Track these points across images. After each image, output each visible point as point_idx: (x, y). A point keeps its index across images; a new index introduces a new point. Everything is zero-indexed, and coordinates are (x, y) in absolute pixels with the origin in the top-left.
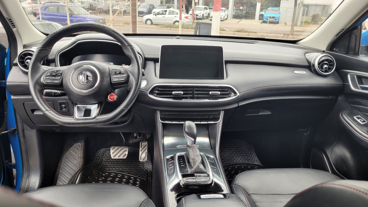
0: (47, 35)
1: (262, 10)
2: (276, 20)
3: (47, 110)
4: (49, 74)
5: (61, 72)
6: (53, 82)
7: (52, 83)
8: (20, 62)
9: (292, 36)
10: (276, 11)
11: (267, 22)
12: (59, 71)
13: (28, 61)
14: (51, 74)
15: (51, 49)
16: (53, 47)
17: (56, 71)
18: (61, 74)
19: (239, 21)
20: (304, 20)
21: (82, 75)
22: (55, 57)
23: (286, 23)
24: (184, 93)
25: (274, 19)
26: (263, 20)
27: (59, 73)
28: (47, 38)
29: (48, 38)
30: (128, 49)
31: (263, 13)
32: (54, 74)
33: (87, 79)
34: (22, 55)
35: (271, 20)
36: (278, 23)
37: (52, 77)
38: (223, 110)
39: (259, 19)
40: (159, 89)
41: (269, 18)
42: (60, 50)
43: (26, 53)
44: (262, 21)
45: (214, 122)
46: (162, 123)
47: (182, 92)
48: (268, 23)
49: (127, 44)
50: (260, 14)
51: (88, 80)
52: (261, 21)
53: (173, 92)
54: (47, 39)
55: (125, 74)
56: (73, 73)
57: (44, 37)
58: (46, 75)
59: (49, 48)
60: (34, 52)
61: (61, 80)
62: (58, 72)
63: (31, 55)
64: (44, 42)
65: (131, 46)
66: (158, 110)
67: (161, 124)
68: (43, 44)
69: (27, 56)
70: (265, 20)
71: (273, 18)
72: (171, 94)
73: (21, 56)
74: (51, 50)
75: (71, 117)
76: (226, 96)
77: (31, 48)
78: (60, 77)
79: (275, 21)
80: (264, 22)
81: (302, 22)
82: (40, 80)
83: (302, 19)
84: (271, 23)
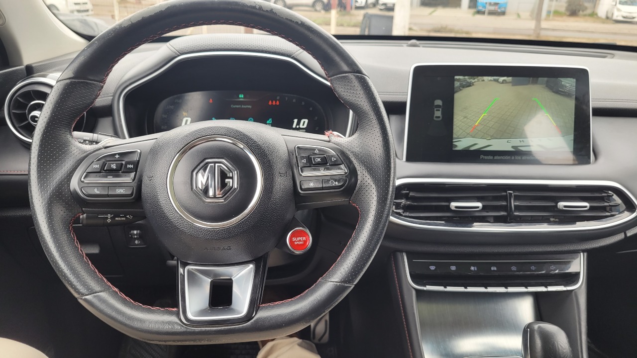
0: (88, 38)
2: (500, 8)
3: (92, 292)
4: (96, 166)
5: (135, 158)
6: (110, 193)
7: (108, 196)
8: (13, 117)
11: (483, 13)
12: (131, 155)
13: (36, 113)
14: (104, 165)
15: (103, 81)
16: (107, 75)
17: (119, 154)
18: (136, 164)
19: (433, 12)
20: (553, 9)
21: (205, 171)
22: (113, 100)
23: (519, 15)
24: (484, 206)
25: (497, 7)
27: (130, 163)
28: (88, 47)
29: (95, 47)
30: (349, 81)
32: (114, 166)
33: (223, 185)
34: (18, 96)
35: (492, 8)
36: (503, 13)
37: (106, 177)
38: (583, 251)
39: (470, 7)
40: (411, 194)
41: (487, 6)
42: (126, 82)
43: (28, 92)
44: (476, 10)
45: (565, 285)
46: (417, 290)
47: (479, 204)
48: (486, 13)
49: (345, 68)
51: (227, 188)
52: (473, 11)
53: (454, 205)
54: (90, 50)
55: (342, 166)
56: (178, 161)
57: (82, 43)
58: (88, 170)
59: (96, 79)
60: (51, 87)
61: (135, 184)
62: (127, 159)
63: (44, 96)
64: (82, 59)
65: (360, 72)
66: (401, 251)
67: (414, 292)
68: (76, 65)
69: (34, 100)
70: (480, 8)
71: (495, 6)
72: (448, 208)
73: (16, 99)
74: (102, 87)
75: (171, 313)
76: (604, 214)
77: (44, 76)
78: (133, 175)
79: (499, 10)
80: (479, 12)
81: (549, 12)
82: (69, 185)
83: (550, 6)
84: (491, 13)
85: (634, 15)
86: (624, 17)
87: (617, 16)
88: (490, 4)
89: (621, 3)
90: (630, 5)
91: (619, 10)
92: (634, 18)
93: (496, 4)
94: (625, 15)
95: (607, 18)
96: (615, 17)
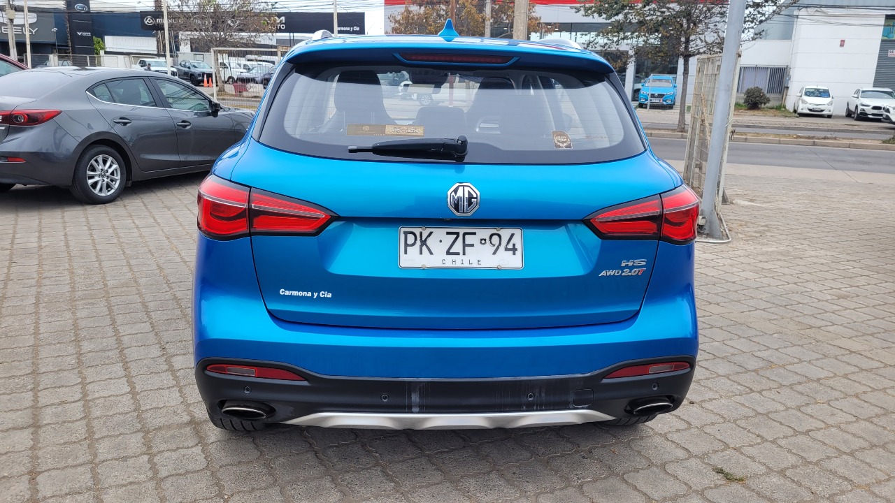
1: (637, 79)
2: (665, 101)
9: (681, 133)
10: (667, 81)
11: (646, 107)
25: (661, 99)
26: (638, 101)
31: (638, 86)
35: (655, 100)
36: (670, 107)
41: (649, 98)
44: (638, 103)
48: (648, 107)
50: (635, 88)
52: (636, 103)
70: (642, 101)
71: (659, 97)
79: (665, 103)
80: (641, 106)
84: (654, 107)
85: (822, 108)
86: (810, 110)
87: (803, 109)
88: (653, 96)
89: (806, 94)
90: (817, 96)
91: (804, 102)
92: (822, 111)
93: (661, 96)
94: (811, 107)
95: (795, 111)
96: (800, 111)
